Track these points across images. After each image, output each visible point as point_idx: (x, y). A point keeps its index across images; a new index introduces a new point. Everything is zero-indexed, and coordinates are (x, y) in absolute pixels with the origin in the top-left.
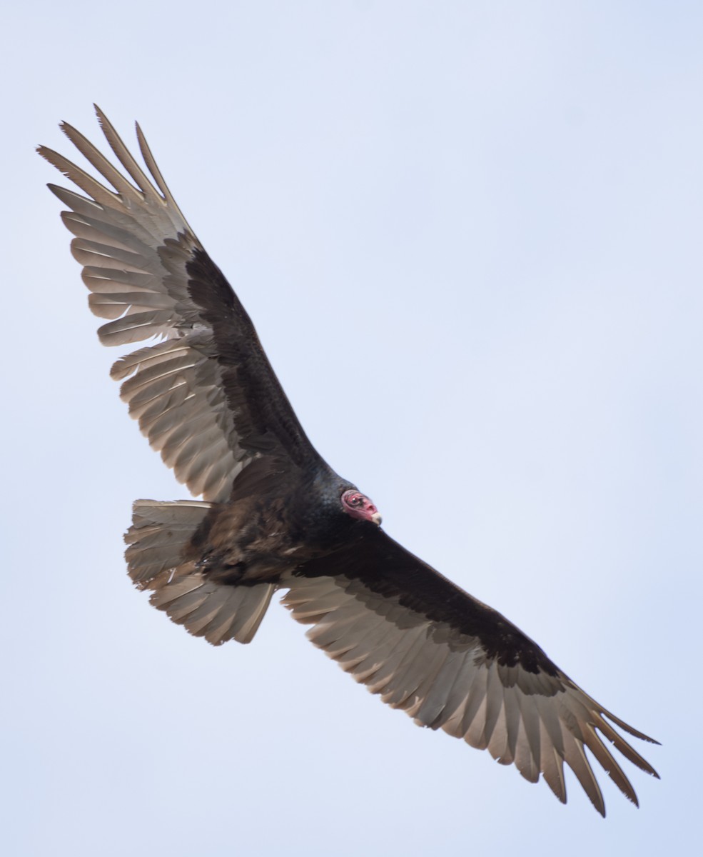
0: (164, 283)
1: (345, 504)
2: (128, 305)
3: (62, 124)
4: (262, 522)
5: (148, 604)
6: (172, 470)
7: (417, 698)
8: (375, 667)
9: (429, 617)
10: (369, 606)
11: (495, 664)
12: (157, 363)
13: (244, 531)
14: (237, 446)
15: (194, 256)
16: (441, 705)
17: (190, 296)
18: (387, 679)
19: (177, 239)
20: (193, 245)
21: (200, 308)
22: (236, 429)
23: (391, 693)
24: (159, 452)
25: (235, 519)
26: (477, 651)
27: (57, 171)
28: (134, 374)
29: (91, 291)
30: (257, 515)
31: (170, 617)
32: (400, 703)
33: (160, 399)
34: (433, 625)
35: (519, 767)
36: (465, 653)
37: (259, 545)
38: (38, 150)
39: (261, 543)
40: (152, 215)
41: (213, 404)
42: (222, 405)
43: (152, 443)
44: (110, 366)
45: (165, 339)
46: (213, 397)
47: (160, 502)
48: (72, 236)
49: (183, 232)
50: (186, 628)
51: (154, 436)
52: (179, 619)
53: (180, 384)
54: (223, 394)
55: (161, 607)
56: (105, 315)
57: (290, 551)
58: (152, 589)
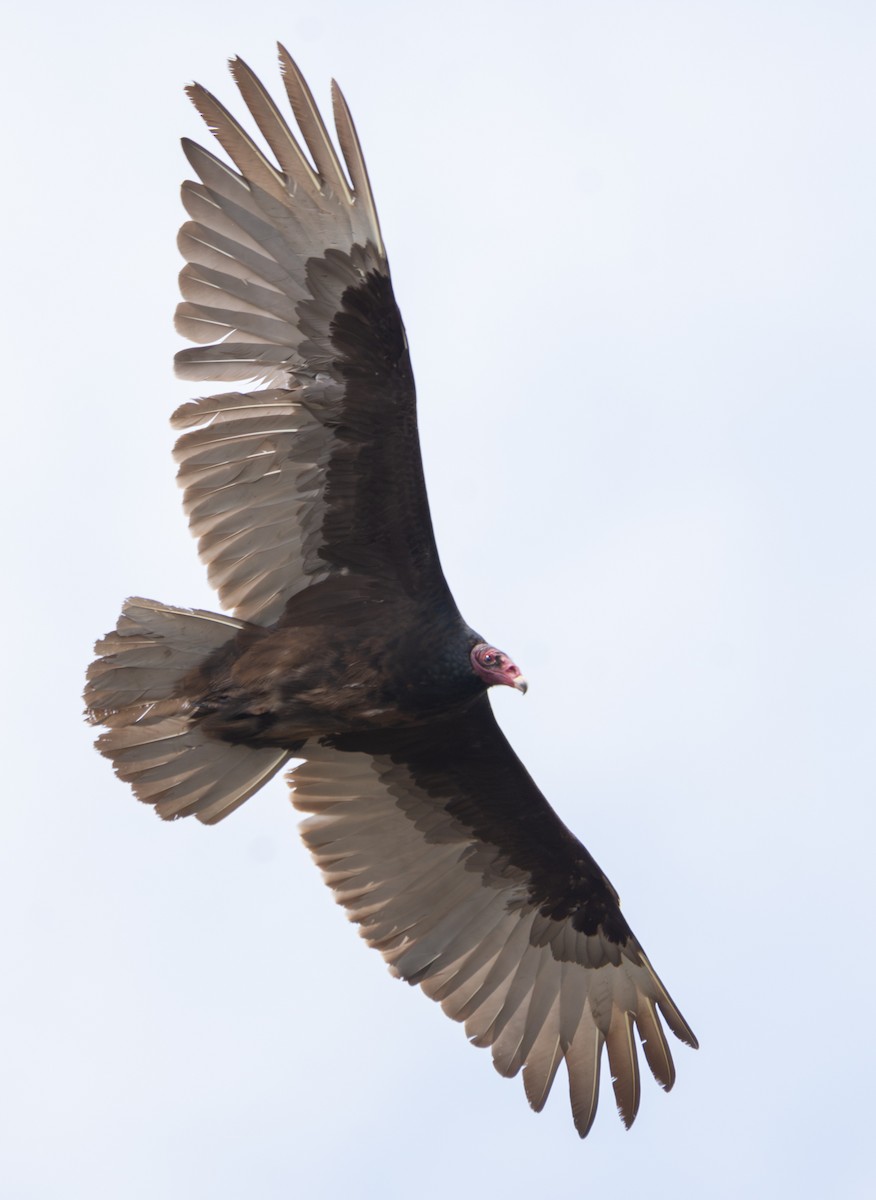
0: (296, 309)
1: (476, 663)
2: (233, 328)
3: (235, 59)
4: (339, 665)
5: (92, 745)
6: (205, 568)
7: (406, 939)
8: (369, 887)
9: (476, 834)
10: (400, 804)
11: (535, 912)
12: (245, 417)
13: (301, 671)
14: (315, 553)
15: (365, 280)
16: (436, 954)
17: (331, 335)
18: (377, 906)
19: (348, 252)
20: (373, 265)
21: (339, 354)
22: (322, 529)
23: (376, 925)
24: (197, 540)
25: (286, 652)
26: (518, 892)
27: (202, 123)
28: (205, 425)
29: (185, 298)
30: (334, 655)
31: (116, 770)
32: (379, 940)
33: (228, 467)
34: (475, 846)
35: (495, 1054)
36: (500, 890)
37: (322, 696)
38: (187, 88)
39: (326, 694)
40: (322, 212)
41: (301, 489)
42: (315, 493)
43: (192, 525)
44: (175, 407)
45: (264, 387)
46: (306, 480)
47: (167, 607)
48: (187, 218)
49: (363, 244)
50: (133, 789)
51: (197, 517)
52: (130, 774)
53: (265, 453)
54: (323, 477)
55: (107, 754)
56: (191, 336)
57: (370, 713)
58: (108, 727)
